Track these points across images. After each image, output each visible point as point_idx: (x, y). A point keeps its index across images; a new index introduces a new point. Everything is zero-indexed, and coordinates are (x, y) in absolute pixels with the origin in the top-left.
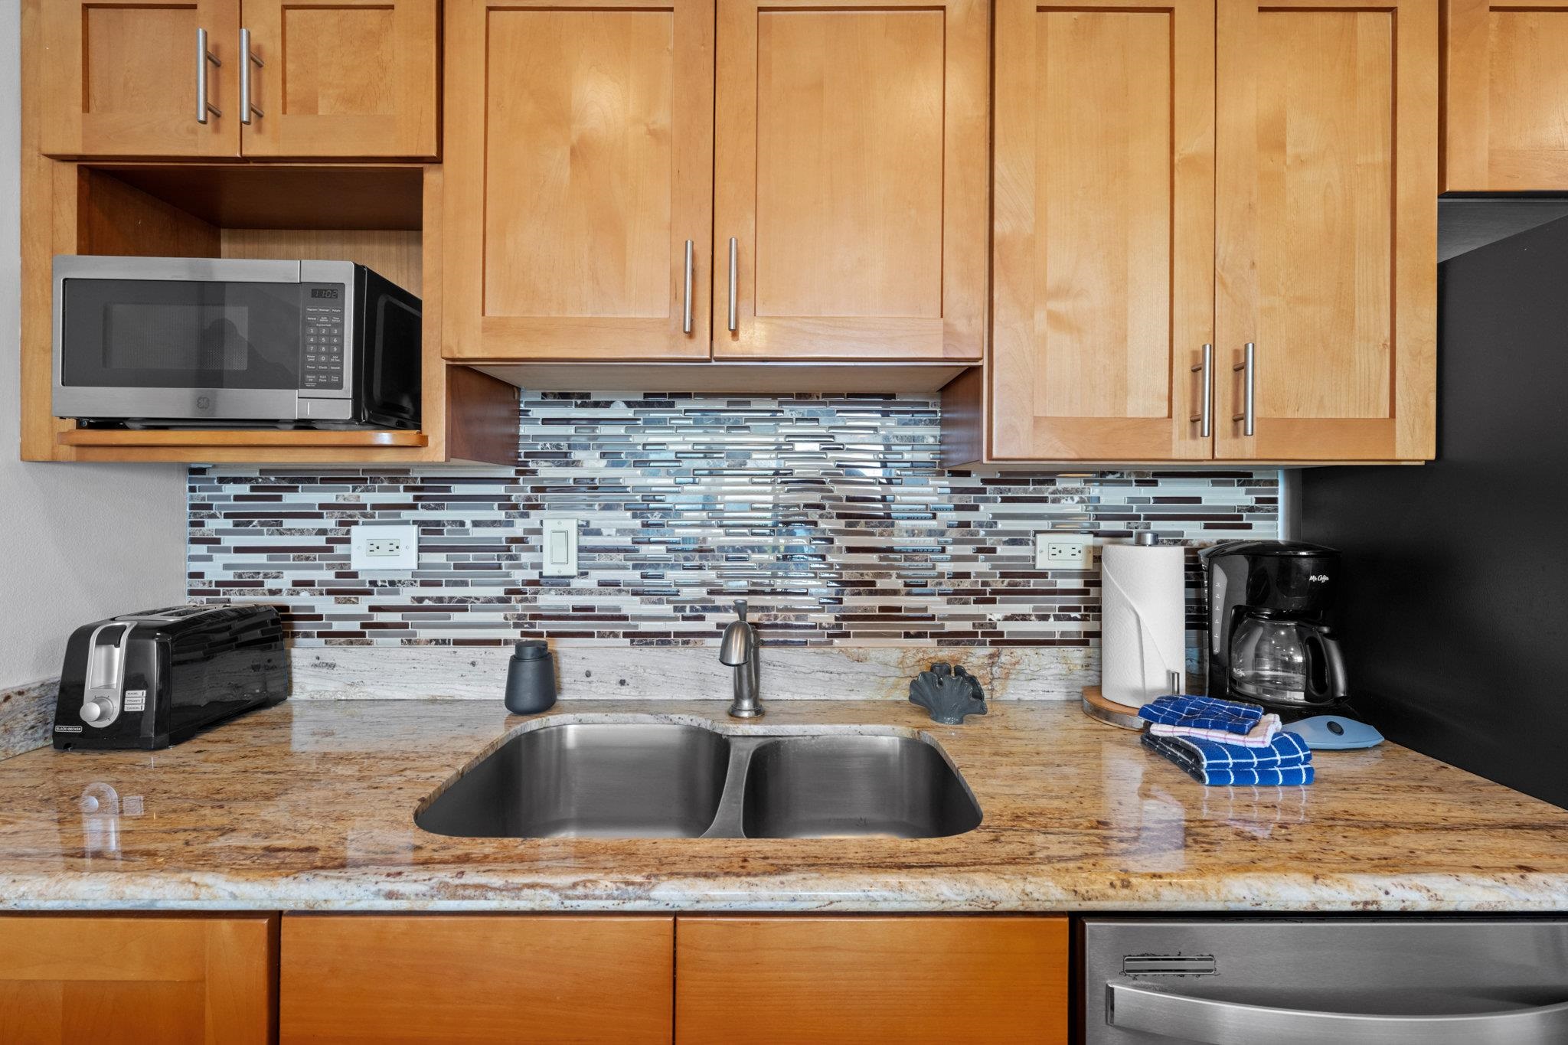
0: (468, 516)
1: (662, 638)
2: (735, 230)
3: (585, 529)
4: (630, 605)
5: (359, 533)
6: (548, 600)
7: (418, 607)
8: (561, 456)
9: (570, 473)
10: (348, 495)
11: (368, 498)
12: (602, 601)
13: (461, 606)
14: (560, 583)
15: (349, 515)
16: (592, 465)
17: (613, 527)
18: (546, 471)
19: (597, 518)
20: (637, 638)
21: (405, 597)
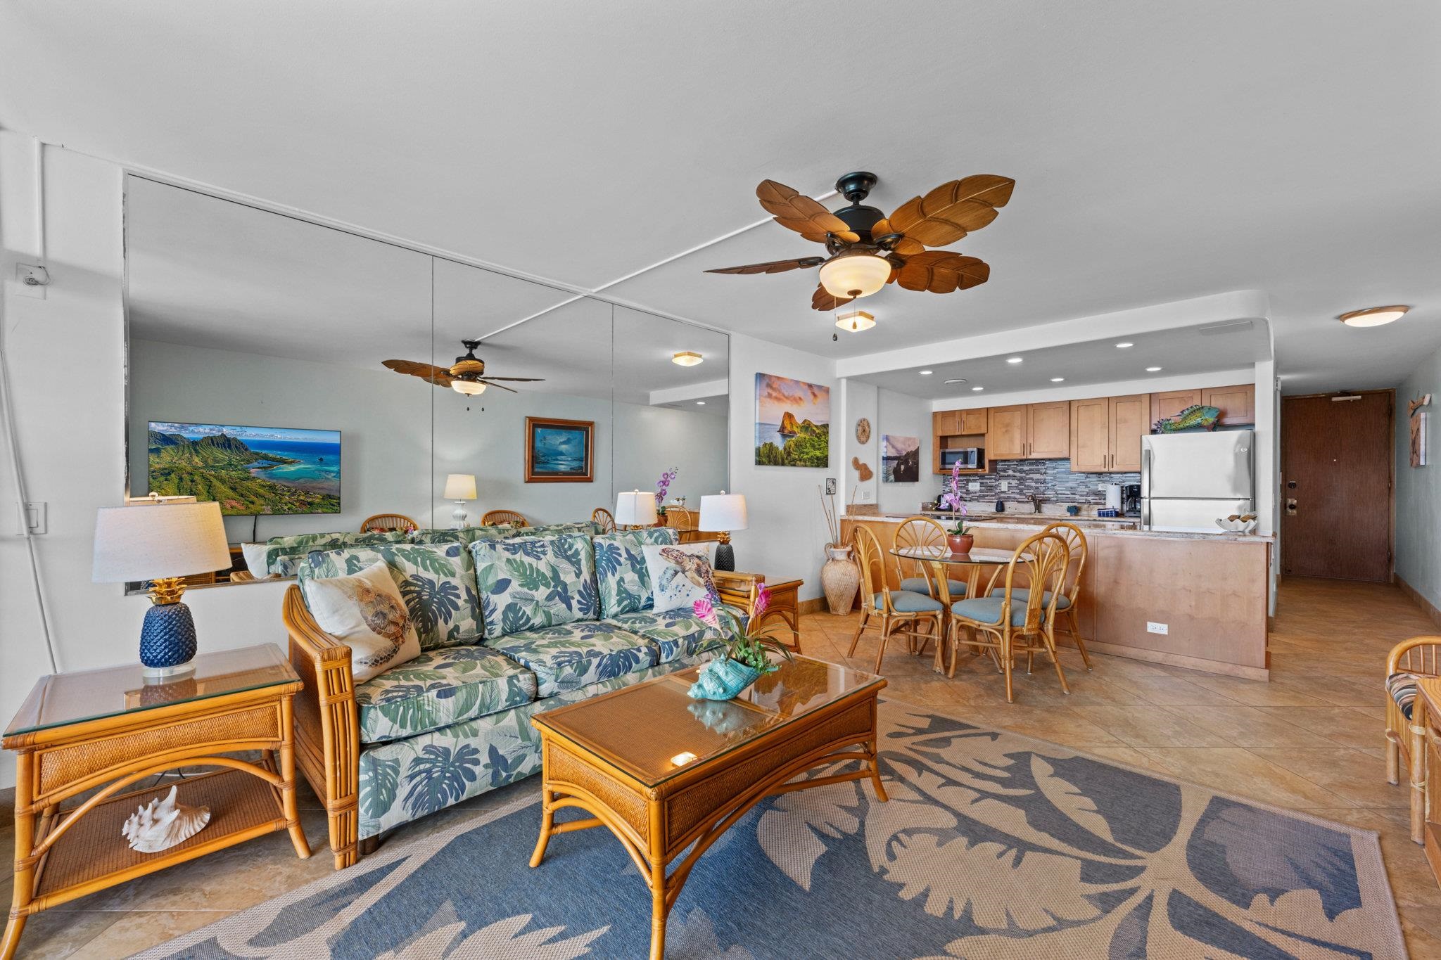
0: (988, 481)
1: (1023, 502)
2: (1030, 441)
3: (1009, 483)
4: (1017, 496)
5: (970, 484)
6: (1002, 495)
7: (980, 496)
8: (1005, 471)
9: (1006, 474)
10: (968, 478)
11: (971, 478)
12: (1013, 495)
13: (987, 496)
14: (1004, 492)
15: (968, 481)
16: (1010, 472)
17: (1014, 483)
18: (1002, 473)
19: (1011, 481)
20: (1019, 502)
21: (977, 494)
